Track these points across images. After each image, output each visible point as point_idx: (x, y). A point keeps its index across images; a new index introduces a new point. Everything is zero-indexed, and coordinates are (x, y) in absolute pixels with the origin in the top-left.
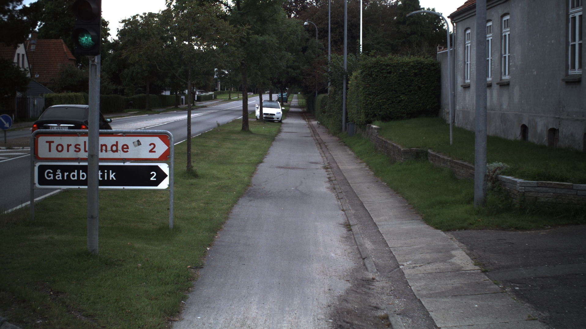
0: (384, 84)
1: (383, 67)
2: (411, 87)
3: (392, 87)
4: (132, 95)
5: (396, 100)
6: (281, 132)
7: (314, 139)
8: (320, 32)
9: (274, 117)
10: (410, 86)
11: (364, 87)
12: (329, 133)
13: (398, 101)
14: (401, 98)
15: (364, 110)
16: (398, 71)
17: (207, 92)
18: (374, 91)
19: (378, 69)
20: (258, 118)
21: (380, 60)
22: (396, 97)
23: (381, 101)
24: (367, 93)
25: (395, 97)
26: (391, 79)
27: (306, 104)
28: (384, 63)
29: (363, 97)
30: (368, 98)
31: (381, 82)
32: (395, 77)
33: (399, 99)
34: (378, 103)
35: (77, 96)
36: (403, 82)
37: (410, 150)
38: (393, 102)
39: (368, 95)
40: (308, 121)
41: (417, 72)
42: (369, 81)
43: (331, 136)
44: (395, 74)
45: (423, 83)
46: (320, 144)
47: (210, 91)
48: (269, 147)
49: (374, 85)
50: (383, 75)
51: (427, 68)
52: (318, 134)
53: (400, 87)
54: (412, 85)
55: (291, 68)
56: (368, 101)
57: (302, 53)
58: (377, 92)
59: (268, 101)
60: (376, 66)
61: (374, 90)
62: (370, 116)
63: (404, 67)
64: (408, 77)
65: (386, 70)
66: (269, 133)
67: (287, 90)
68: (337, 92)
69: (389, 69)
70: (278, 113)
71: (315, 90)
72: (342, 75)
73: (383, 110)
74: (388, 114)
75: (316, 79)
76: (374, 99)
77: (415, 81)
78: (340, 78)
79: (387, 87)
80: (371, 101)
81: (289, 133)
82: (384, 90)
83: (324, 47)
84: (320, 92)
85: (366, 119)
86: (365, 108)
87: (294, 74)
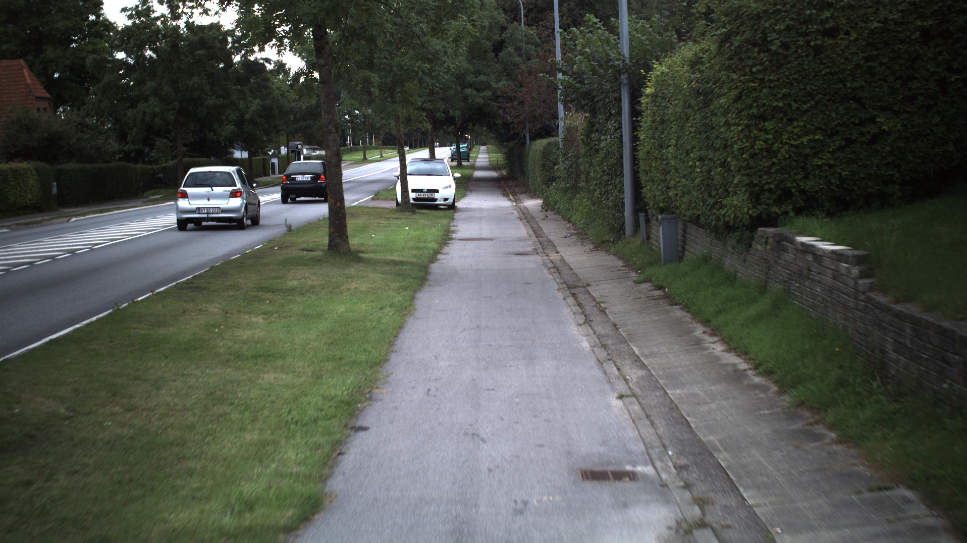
0: (814, 77)
1: (808, 12)
2: (915, 85)
3: (845, 86)
5: (862, 134)
6: (452, 239)
7: (544, 264)
9: (436, 196)
10: (911, 78)
11: (741, 92)
13: (868, 137)
14: (880, 128)
15: (743, 175)
16: (863, 25)
18: (781, 104)
19: (788, 22)
20: (399, 199)
22: (862, 123)
23: (805, 140)
24: (755, 111)
25: (857, 122)
26: (838, 55)
29: (740, 128)
30: (755, 132)
31: (804, 70)
32: (854, 49)
33: (873, 129)
34: (794, 150)
36: (882, 64)
38: (849, 142)
39: (755, 117)
40: (516, 201)
41: (931, 26)
42: (759, 68)
43: (591, 251)
44: (854, 35)
45: (955, 65)
46: (572, 290)
49: (778, 79)
50: (809, 42)
52: (551, 241)
53: (874, 84)
54: (918, 76)
55: (471, 88)
56: (759, 144)
58: (790, 105)
59: (425, 160)
60: (779, 11)
61: (777, 100)
62: (769, 199)
63: (881, 9)
64: (901, 47)
65: (819, 22)
66: (418, 248)
67: (467, 139)
68: (597, 126)
69: (830, 20)
70: (447, 187)
71: (524, 130)
72: (618, 76)
73: (817, 172)
74: (834, 188)
75: (527, 108)
76: (781, 135)
77: (925, 59)
78: (608, 86)
79: (825, 86)
80: (770, 142)
81: (474, 242)
82: (817, 98)
83: (538, 40)
84: (536, 136)
85: (754, 207)
86: (749, 167)
87: (479, 100)
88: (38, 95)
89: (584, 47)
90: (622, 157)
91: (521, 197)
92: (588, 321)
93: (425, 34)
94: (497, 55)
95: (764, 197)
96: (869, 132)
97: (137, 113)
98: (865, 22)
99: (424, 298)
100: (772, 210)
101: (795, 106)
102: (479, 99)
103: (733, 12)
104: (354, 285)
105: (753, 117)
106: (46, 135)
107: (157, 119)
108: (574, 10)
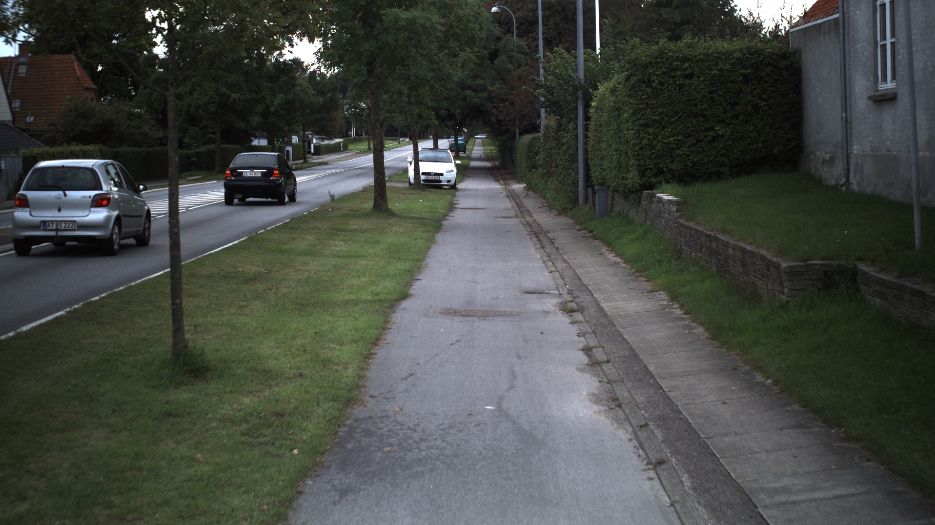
0: (678, 102)
1: (675, 63)
2: (738, 108)
3: (696, 108)
4: (198, 147)
5: (706, 137)
6: (455, 208)
7: (521, 222)
8: (520, 24)
9: (441, 178)
10: (736, 104)
11: (635, 111)
12: (550, 207)
13: (710, 138)
14: (717, 133)
15: (635, 160)
16: (708, 72)
17: (331, 139)
18: (657, 118)
19: (664, 69)
20: (412, 181)
21: (667, 49)
22: (706, 130)
23: (672, 139)
24: (642, 122)
25: (703, 129)
26: (693, 90)
27: (499, 153)
28: (678, 55)
29: (633, 132)
30: (642, 134)
31: (672, 98)
32: (702, 86)
33: (712, 134)
34: (665, 145)
35: (86, 152)
36: (719, 95)
37: (808, 265)
38: (698, 141)
40: (505, 185)
41: (749, 73)
42: (645, 96)
43: (555, 215)
44: (702, 78)
45: (764, 96)
46: (537, 235)
47: (336, 138)
48: (429, 248)
49: (656, 104)
50: (675, 82)
51: (770, 64)
52: (528, 210)
53: (714, 107)
54: (741, 102)
55: (470, 90)
56: (645, 141)
57: (489, 62)
58: (663, 119)
59: (431, 149)
60: (659, 62)
61: (655, 116)
62: (650, 174)
63: (720, 62)
64: (730, 85)
65: (682, 70)
66: (432, 212)
67: (464, 132)
68: (563, 126)
69: (689, 69)
70: (450, 172)
71: (514, 127)
72: (576, 92)
73: (679, 159)
74: (689, 168)
75: (517, 108)
76: (658, 136)
77: (745, 93)
78: (569, 98)
79: (685, 108)
80: (651, 140)
81: (471, 210)
82: (679, 115)
83: (528, 50)
84: (525, 131)
85: (641, 178)
86: (638, 155)
87: (476, 101)
88: (87, 86)
89: (556, 68)
90: (577, 149)
91: (510, 182)
92: (543, 247)
93: (441, 61)
94: (492, 62)
95: (647, 173)
96: (710, 136)
97: (183, 105)
98: (710, 70)
99: (440, 237)
100: (652, 180)
101: (666, 119)
102: (476, 99)
103: (632, 61)
104: (394, 229)
105: (642, 125)
106: (100, 122)
107: (200, 110)
108: (559, 24)
